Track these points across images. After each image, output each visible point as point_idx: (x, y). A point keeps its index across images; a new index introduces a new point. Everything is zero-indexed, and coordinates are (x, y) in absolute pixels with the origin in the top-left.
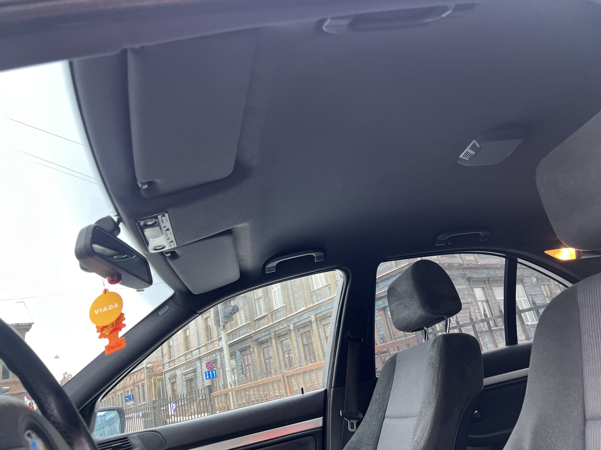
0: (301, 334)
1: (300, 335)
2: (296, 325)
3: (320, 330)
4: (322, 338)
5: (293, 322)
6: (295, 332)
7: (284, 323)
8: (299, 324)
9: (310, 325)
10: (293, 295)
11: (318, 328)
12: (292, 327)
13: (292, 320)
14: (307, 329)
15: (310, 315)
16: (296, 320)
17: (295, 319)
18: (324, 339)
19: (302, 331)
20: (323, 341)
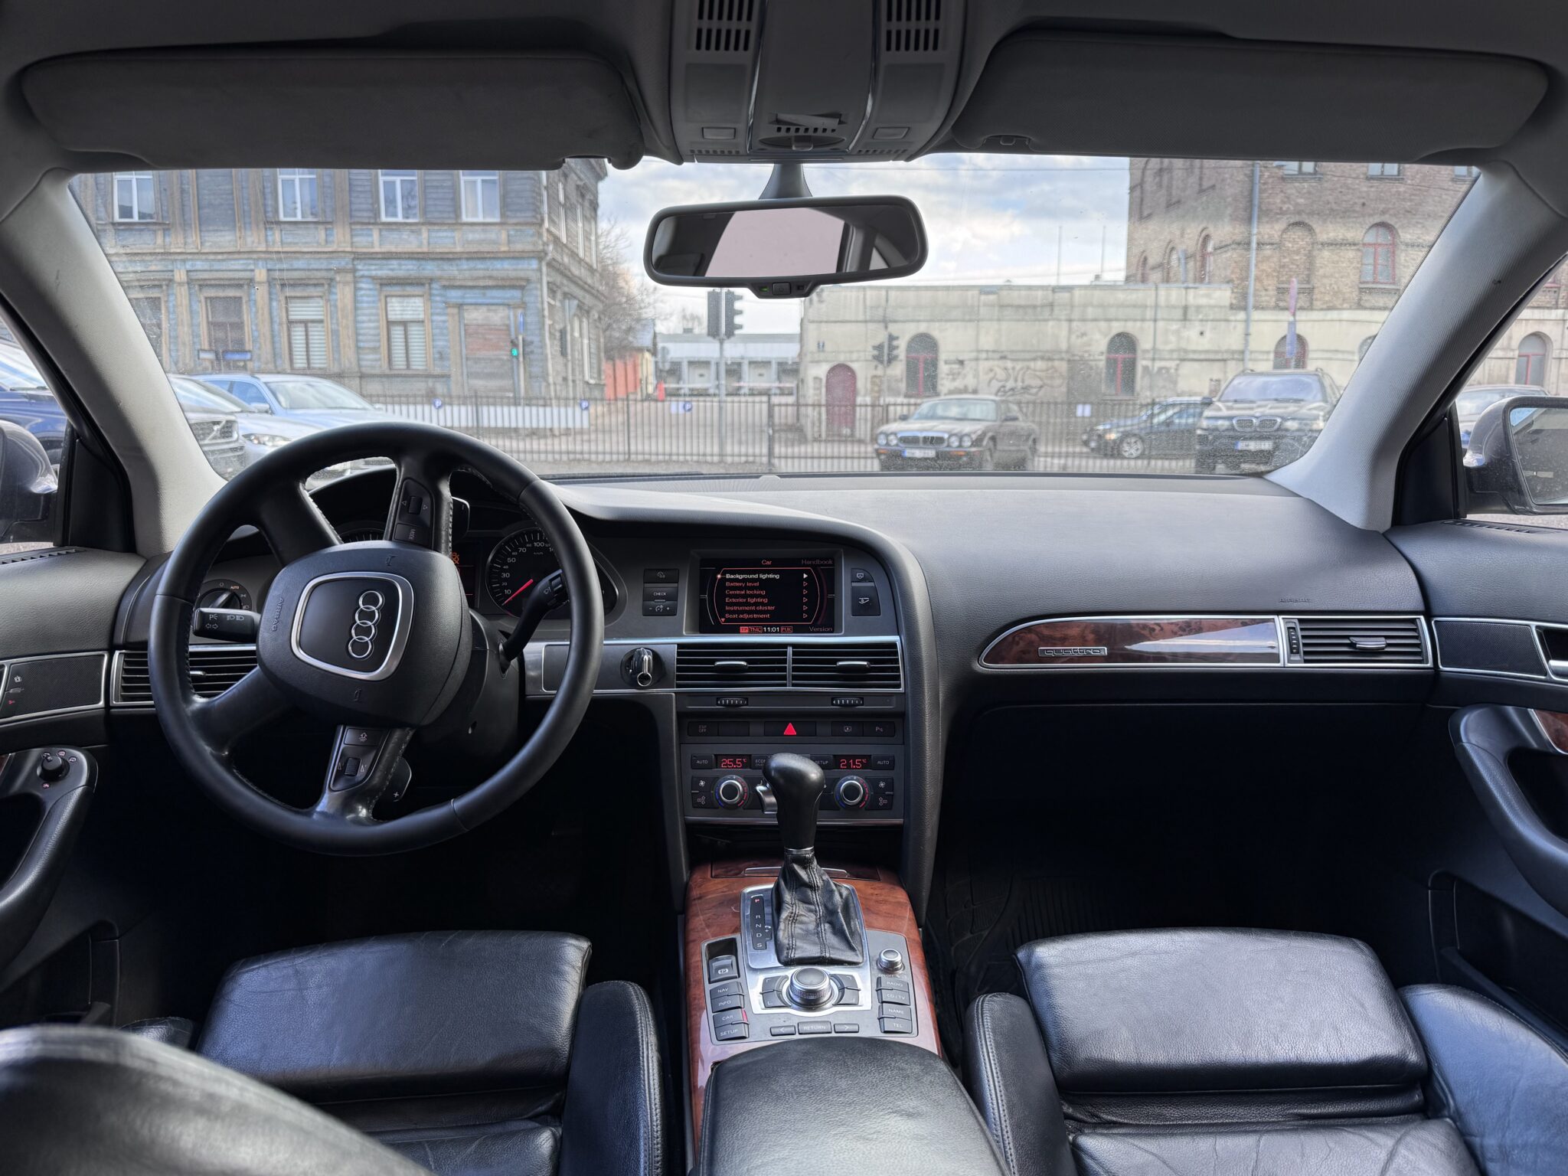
0: (206, 298)
1: (203, 300)
2: (194, 276)
3: (274, 304)
4: (276, 319)
5: (188, 266)
6: (189, 288)
7: (151, 261)
8: (206, 275)
9: (246, 287)
10: (199, 208)
11: (271, 300)
12: (180, 276)
13: (184, 261)
14: (231, 293)
15: (252, 267)
16: (199, 265)
17: (198, 263)
18: (281, 324)
19: (212, 293)
20: (276, 327)
